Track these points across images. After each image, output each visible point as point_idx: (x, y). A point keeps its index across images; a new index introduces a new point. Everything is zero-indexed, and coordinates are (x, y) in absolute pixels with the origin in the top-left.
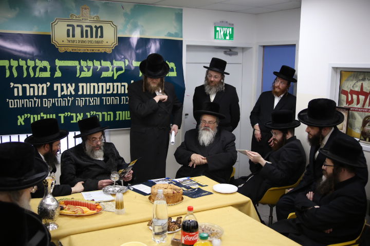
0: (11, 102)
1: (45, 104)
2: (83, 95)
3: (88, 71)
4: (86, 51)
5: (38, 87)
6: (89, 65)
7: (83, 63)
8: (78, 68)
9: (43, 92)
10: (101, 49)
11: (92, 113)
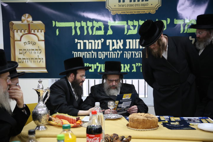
0: (76, 54)
1: (100, 56)
2: (129, 50)
3: (134, 29)
4: (133, 13)
5: (95, 43)
6: (135, 25)
7: (130, 23)
8: (126, 27)
9: (98, 46)
10: (146, 11)
11: (137, 64)
